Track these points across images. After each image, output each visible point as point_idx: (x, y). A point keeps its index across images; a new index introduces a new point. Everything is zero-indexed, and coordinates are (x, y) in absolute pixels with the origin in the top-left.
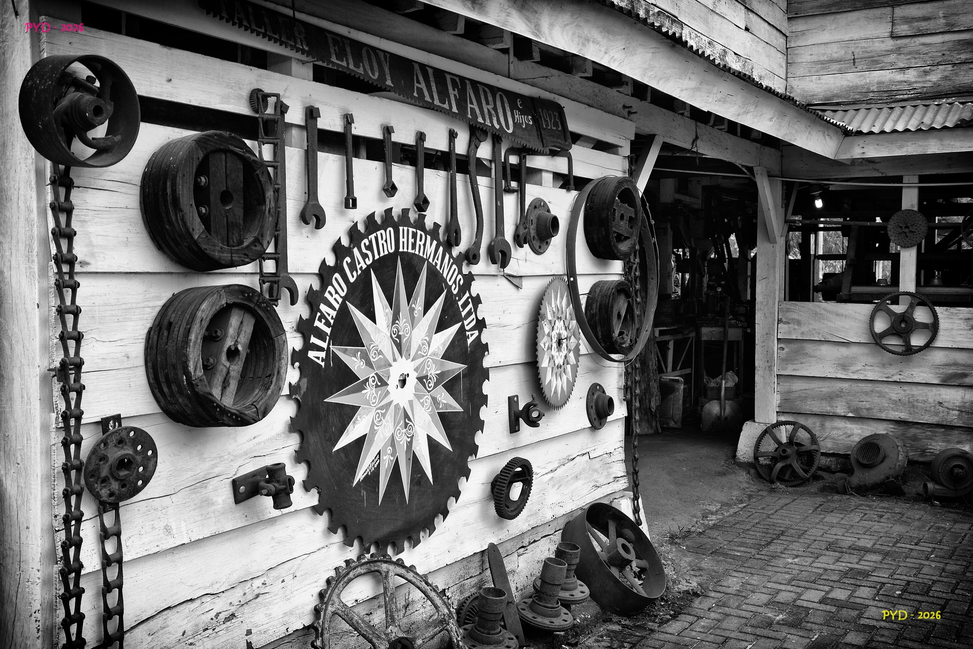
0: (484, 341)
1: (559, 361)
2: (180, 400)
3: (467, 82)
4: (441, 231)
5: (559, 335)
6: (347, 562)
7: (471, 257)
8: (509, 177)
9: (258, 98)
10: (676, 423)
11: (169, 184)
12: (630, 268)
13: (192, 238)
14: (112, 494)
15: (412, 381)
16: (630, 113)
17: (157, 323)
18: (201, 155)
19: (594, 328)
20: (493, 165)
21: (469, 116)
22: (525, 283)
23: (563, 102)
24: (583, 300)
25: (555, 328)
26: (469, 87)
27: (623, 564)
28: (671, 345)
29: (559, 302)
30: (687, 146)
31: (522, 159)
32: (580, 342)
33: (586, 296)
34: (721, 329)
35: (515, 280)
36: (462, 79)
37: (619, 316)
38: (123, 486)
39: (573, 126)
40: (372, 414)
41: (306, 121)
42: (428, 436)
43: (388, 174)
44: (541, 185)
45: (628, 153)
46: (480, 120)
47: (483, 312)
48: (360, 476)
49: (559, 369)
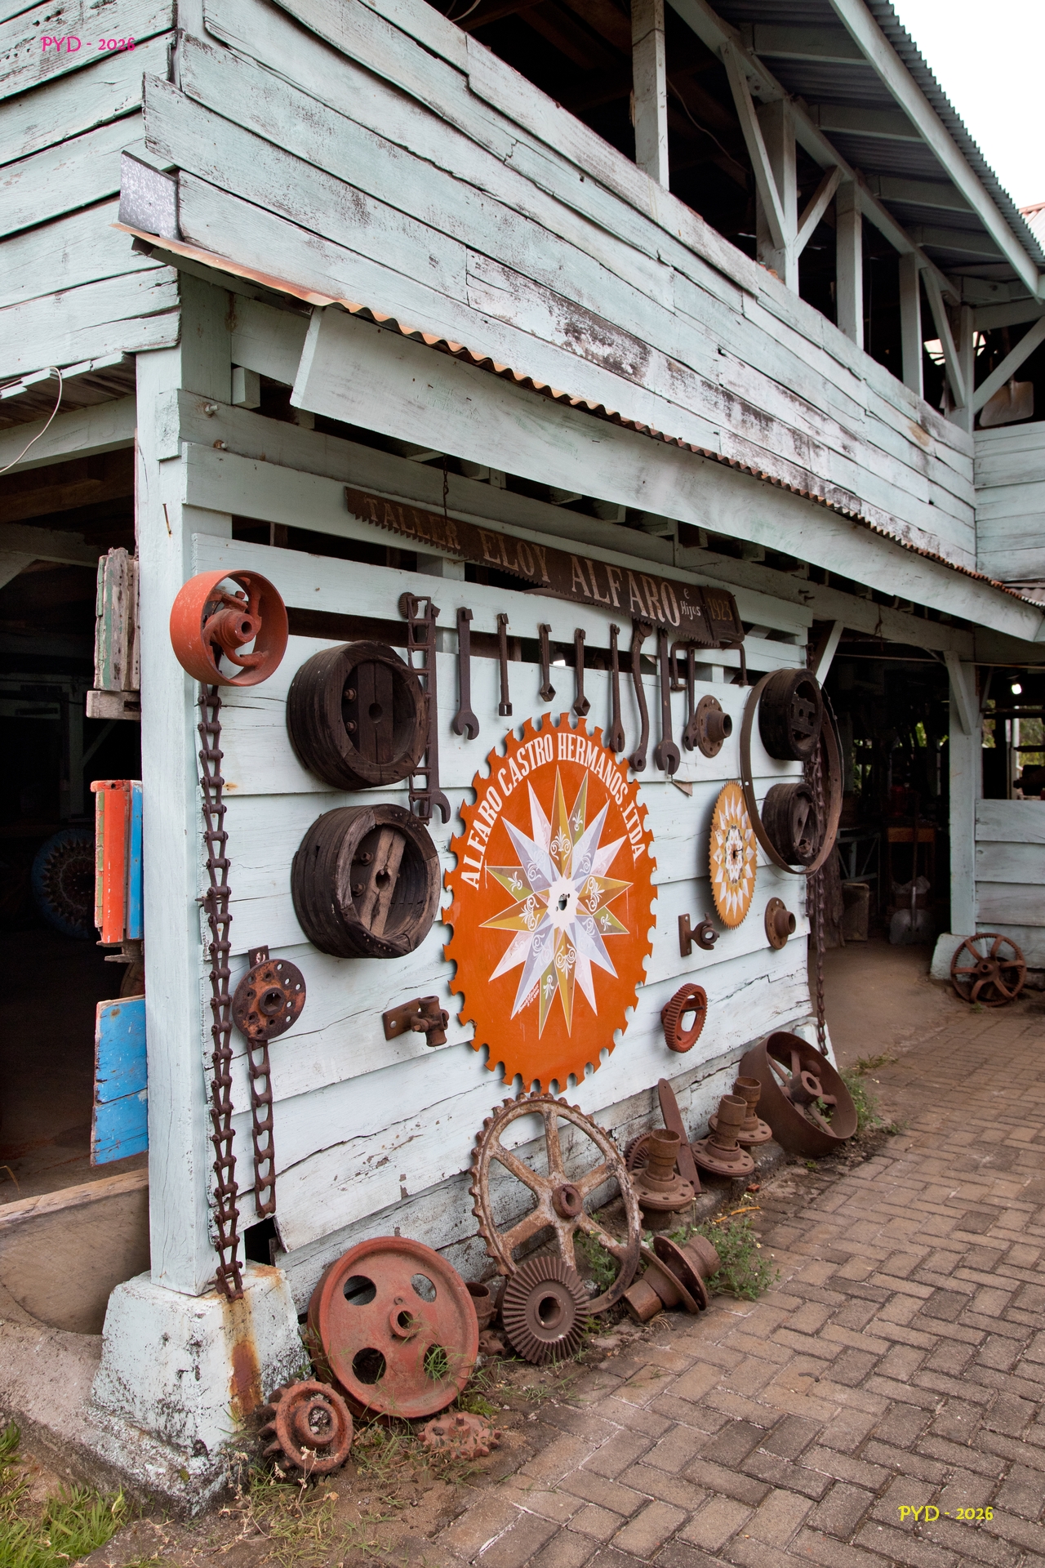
0: (651, 855)
1: (734, 875)
2: (329, 930)
3: (629, 573)
4: (603, 736)
5: (734, 845)
6: (506, 1102)
7: (636, 763)
8: (676, 673)
9: (407, 602)
10: (861, 935)
11: (316, 699)
12: (811, 769)
13: (340, 756)
14: (260, 1031)
15: (573, 903)
16: (806, 598)
17: (303, 847)
18: (350, 667)
19: (772, 836)
20: (659, 662)
21: (632, 610)
22: (696, 790)
23: (733, 590)
24: (760, 806)
25: (730, 838)
26: (631, 578)
27: (808, 1100)
28: (854, 848)
29: (732, 810)
30: (871, 631)
31: (690, 654)
32: (757, 852)
33: (762, 802)
34: (910, 830)
35: (683, 786)
36: (624, 570)
37: (800, 822)
38: (272, 1022)
39: (745, 616)
40: (531, 939)
41: (458, 624)
42: (592, 962)
43: (545, 675)
44: (711, 680)
45: (805, 642)
46: (644, 613)
47: (649, 824)
48: (518, 1008)
49: (734, 885)
